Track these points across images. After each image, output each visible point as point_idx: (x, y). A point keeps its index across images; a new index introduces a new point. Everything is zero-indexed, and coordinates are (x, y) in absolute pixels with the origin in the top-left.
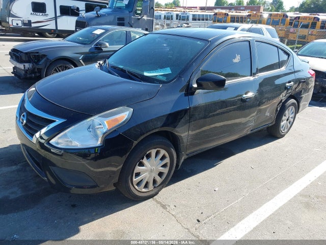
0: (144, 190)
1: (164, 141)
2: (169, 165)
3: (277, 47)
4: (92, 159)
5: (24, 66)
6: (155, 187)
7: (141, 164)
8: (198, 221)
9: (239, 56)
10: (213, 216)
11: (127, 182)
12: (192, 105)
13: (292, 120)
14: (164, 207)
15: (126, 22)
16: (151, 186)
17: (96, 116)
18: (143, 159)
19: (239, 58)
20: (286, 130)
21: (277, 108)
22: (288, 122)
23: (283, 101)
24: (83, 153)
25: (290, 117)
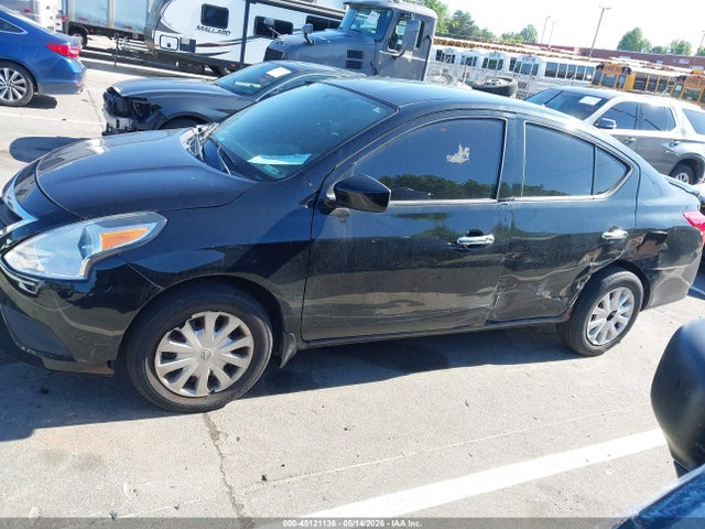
0: (184, 392)
1: (238, 298)
2: (251, 353)
3: (594, 145)
4: (76, 303)
5: (118, 121)
6: (213, 392)
7: (179, 338)
8: (264, 478)
9: (467, 149)
10: (303, 477)
11: (140, 365)
12: (320, 238)
13: (625, 321)
14: (215, 435)
15: (365, 61)
16: (203, 388)
17: (91, 222)
18: (182, 325)
19: (468, 154)
20: (604, 341)
21: (575, 285)
22: (612, 323)
23: (592, 271)
24: (62, 288)
25: (620, 311)
